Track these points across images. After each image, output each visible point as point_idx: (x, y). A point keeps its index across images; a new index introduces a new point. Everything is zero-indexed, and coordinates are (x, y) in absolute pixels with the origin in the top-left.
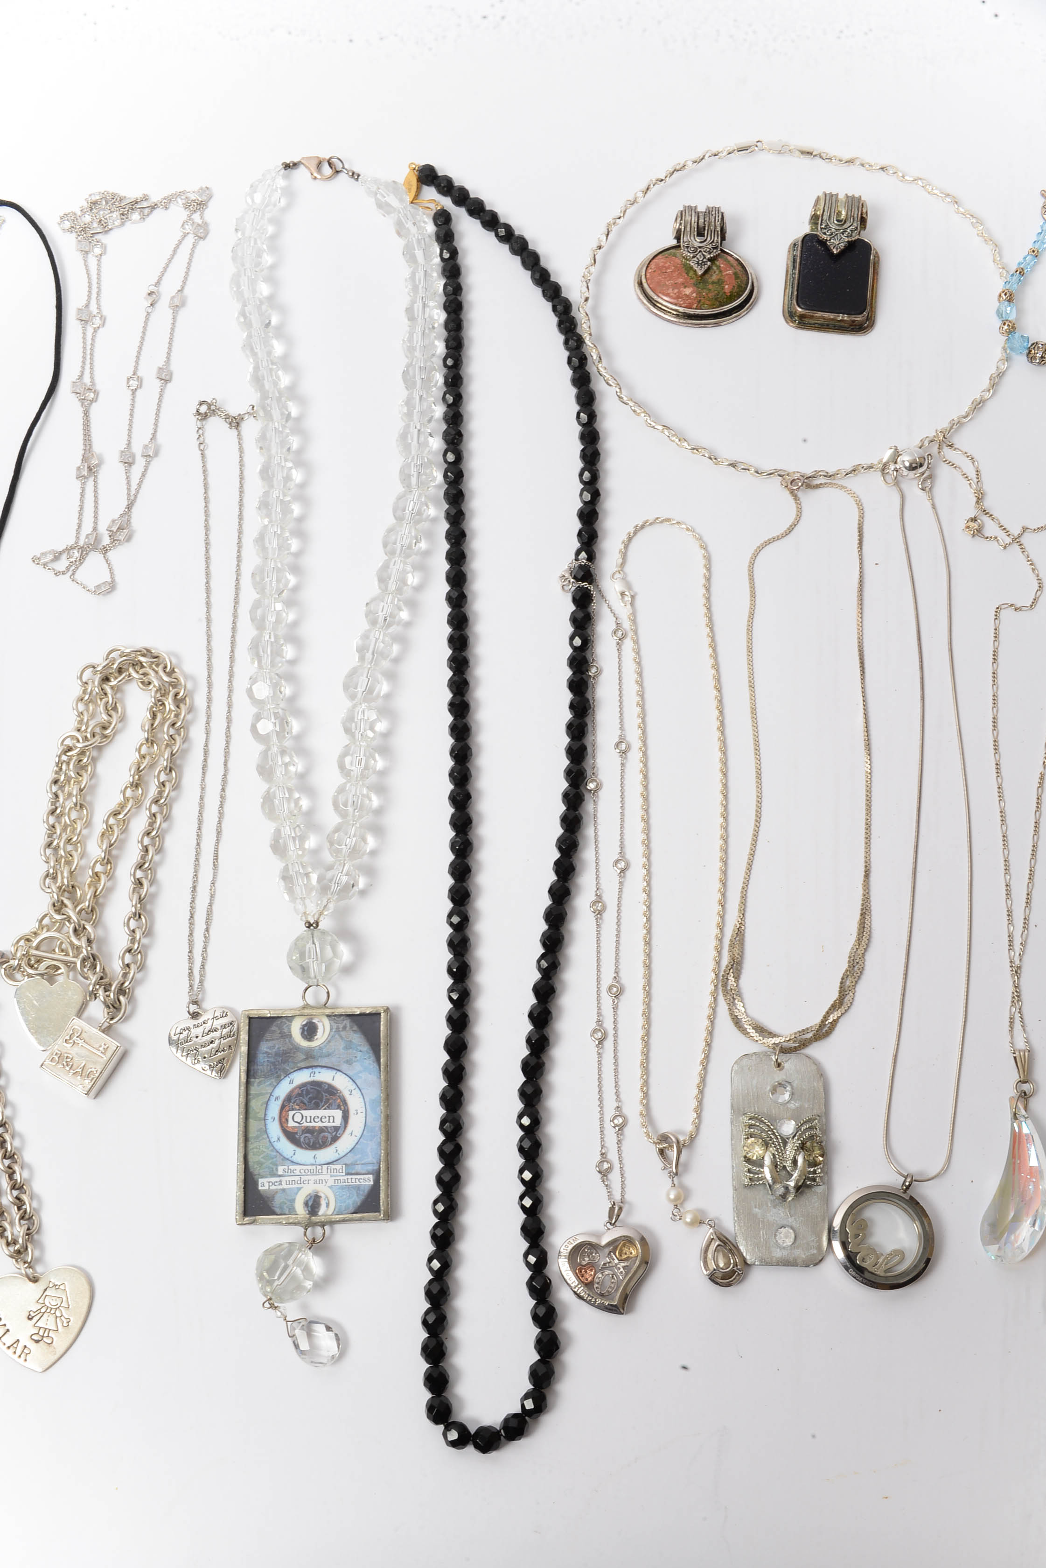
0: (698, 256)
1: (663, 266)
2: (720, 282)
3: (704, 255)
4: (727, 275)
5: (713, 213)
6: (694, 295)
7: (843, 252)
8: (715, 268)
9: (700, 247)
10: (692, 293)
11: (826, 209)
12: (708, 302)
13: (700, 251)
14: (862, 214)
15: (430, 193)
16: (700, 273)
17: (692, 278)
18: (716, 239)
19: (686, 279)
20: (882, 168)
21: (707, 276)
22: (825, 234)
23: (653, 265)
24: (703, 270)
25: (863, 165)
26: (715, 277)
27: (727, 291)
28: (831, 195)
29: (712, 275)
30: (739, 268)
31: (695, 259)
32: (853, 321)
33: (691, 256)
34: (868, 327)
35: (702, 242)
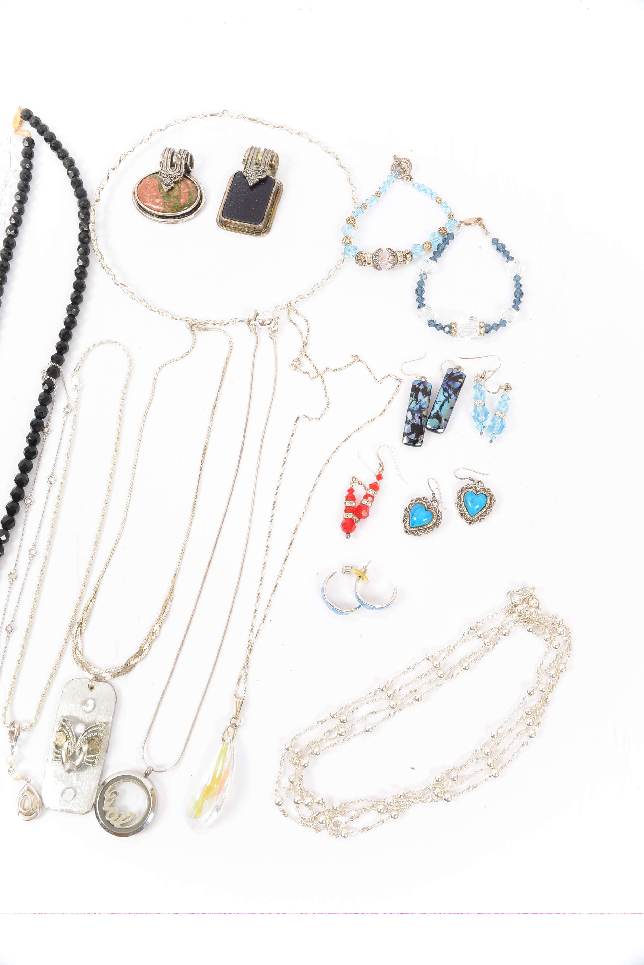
0: (168, 180)
1: (147, 184)
2: (178, 197)
3: (171, 179)
4: (184, 192)
5: (182, 154)
6: (161, 203)
7: (255, 185)
8: (177, 188)
9: (170, 174)
10: (160, 202)
11: (250, 156)
12: (169, 209)
13: (169, 177)
14: (271, 162)
15: (27, 125)
16: (165, 190)
17: (161, 193)
18: (181, 170)
19: (158, 193)
20: (299, 134)
21: (171, 193)
22: (247, 173)
23: (142, 183)
24: (167, 189)
25: (287, 130)
27: (181, 203)
28: (256, 148)
29: (174, 193)
30: (194, 189)
31: (165, 182)
32: (255, 228)
33: (164, 179)
34: (265, 232)
35: (173, 171)
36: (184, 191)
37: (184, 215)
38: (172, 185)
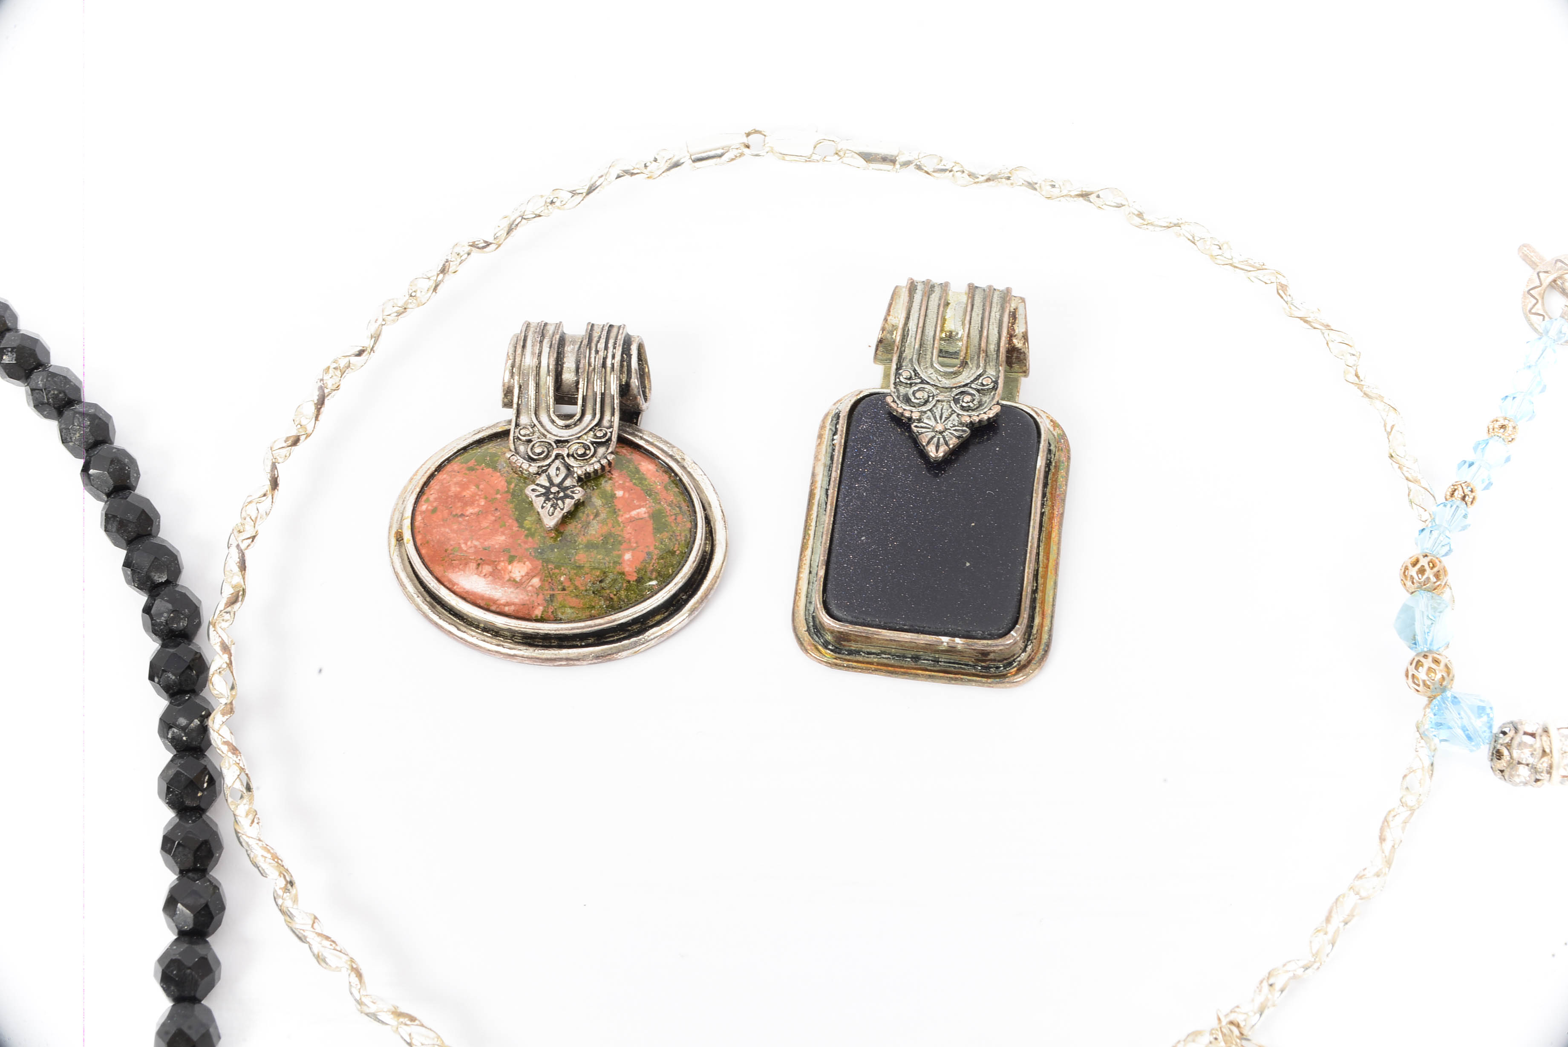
0: (552, 471)
1: (458, 497)
2: (610, 542)
3: (568, 467)
4: (632, 520)
5: (601, 345)
6: (536, 581)
7: (955, 454)
8: (597, 501)
9: (559, 442)
10: (529, 576)
11: (912, 325)
12: (574, 602)
13: (557, 456)
14: (1010, 341)
16: (550, 522)
17: (531, 534)
18: (607, 417)
19: (514, 536)
20: (1085, 195)
21: (572, 527)
22: (907, 400)
23: (432, 493)
24: (558, 515)
25: (1032, 186)
26: (595, 530)
27: (627, 569)
28: (930, 288)
29: (587, 525)
30: (673, 495)
31: (543, 480)
32: (985, 654)
33: (533, 469)
34: (1029, 662)
35: (567, 427)
36: (634, 513)
37: (641, 625)
38: (579, 494)
